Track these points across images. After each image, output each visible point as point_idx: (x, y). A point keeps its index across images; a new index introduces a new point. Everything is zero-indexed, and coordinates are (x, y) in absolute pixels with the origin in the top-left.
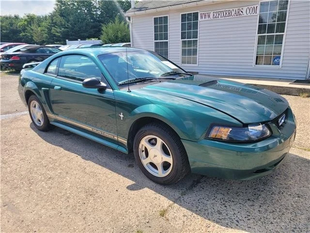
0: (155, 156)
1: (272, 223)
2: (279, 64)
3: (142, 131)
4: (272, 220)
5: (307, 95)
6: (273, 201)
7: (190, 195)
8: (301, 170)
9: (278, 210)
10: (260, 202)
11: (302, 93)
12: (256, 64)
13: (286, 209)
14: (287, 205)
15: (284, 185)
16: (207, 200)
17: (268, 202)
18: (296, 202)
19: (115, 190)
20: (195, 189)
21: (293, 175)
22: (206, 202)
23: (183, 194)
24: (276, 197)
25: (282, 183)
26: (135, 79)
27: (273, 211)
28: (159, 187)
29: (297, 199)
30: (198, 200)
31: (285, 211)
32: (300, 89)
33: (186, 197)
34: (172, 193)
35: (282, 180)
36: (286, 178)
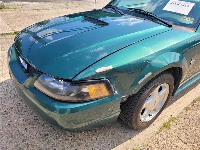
1: (6, 87)
4: (7, 88)
9: (9, 94)
13: (6, 98)
18: (4, 107)
24: (18, 100)
25: (26, 113)
27: (11, 92)
29: (6, 109)
31: (6, 97)
35: (29, 116)
36: (29, 121)
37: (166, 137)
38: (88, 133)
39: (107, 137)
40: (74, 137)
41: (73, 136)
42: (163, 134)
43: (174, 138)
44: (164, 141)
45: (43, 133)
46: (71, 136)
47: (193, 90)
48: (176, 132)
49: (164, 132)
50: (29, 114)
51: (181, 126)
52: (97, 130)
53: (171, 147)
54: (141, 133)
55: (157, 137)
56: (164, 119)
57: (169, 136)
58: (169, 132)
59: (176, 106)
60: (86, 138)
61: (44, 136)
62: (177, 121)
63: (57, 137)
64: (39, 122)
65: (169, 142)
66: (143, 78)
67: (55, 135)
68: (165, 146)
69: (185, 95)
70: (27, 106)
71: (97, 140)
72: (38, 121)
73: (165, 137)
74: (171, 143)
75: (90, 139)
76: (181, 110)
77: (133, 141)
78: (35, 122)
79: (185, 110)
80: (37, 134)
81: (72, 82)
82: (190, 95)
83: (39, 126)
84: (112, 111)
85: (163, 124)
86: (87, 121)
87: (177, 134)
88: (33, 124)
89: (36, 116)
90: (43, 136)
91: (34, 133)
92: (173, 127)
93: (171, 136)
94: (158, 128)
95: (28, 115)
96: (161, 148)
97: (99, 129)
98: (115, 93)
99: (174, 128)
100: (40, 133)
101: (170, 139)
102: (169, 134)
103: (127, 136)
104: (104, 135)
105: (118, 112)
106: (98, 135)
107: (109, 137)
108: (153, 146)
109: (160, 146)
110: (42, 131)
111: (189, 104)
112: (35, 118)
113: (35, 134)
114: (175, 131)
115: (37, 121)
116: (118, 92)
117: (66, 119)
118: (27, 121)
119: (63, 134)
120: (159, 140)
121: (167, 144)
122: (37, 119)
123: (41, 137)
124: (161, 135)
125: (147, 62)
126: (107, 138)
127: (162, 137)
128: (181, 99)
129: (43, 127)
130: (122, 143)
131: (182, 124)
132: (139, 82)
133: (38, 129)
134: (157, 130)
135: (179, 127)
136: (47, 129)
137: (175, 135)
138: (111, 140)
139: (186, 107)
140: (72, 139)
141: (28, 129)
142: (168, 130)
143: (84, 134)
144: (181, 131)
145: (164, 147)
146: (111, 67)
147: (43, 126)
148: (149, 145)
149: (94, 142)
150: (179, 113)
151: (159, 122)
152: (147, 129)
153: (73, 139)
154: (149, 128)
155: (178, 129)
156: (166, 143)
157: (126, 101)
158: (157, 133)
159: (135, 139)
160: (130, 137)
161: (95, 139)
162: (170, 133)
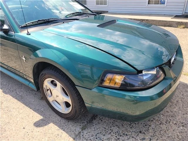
0: (57, 96)
2: (164, 4)
3: (43, 74)
5: (183, 26)
6: (162, 132)
7: (89, 129)
8: (183, 95)
10: (150, 134)
11: (180, 25)
12: (148, 4)
14: (174, 137)
15: (171, 113)
16: (104, 135)
17: (157, 134)
18: (181, 132)
19: (23, 127)
20: (94, 121)
21: (177, 102)
22: (102, 137)
23: (83, 129)
26: (37, 20)
28: (63, 121)
29: (181, 128)
30: (96, 135)
32: (179, 22)
33: (85, 132)
34: (73, 128)
36: (171, 104)
70: (162, 114)
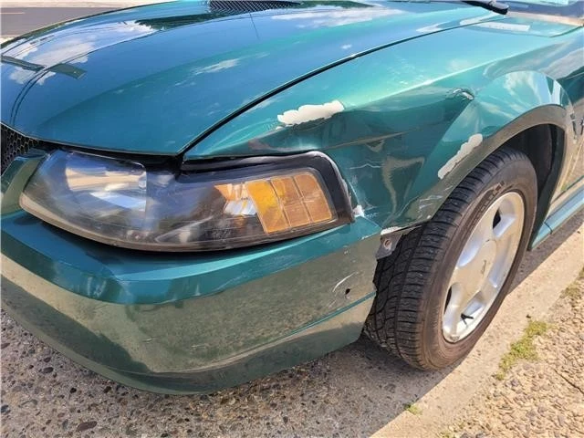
35: (17, 362)
36: (16, 378)
37: (532, 389)
38: (251, 401)
39: (323, 410)
40: (199, 420)
41: (192, 418)
42: (519, 378)
43: (561, 390)
44: (528, 404)
45: (75, 419)
46: (187, 420)
47: (571, 238)
48: (560, 368)
49: (521, 373)
50: (20, 354)
51: (570, 347)
52: (285, 386)
53: (556, 421)
54: (443, 383)
55: (499, 390)
56: (510, 331)
57: (541, 384)
58: (538, 369)
59: (535, 288)
60: (245, 421)
61: (78, 431)
62: (552, 334)
63: (132, 429)
64: (58, 379)
65: (547, 403)
66: (456, 154)
67: (122, 419)
68: (536, 418)
69: (552, 255)
70: (11, 327)
71: (289, 425)
72: (55, 376)
73: (528, 390)
74: (555, 406)
75: (262, 422)
76: (555, 299)
77: (421, 413)
78: (42, 379)
79: (568, 299)
80: (49, 422)
81: (183, 168)
82: (568, 252)
83: (60, 393)
84: (348, 291)
85: (509, 347)
86: (241, 343)
87: (565, 375)
88: (34, 387)
89: (47, 360)
90: (74, 429)
91: (39, 422)
92: (546, 355)
93: (548, 382)
94: (498, 360)
95: (14, 359)
96: (523, 427)
97: (289, 382)
98: (356, 216)
99: (550, 356)
100: (63, 419)
101: (545, 393)
102: (537, 378)
103: (397, 396)
104: (314, 402)
105: (367, 298)
106: (290, 404)
107: (330, 409)
108: (496, 424)
109: (518, 420)
110: (72, 410)
111: (574, 279)
112: (43, 366)
113: (43, 425)
114: (554, 367)
115: (49, 376)
116: (366, 213)
117: (164, 336)
118: (10, 378)
119: (154, 414)
120: (512, 400)
121: (541, 411)
122: (51, 370)
123: (66, 432)
124: (512, 383)
125: (465, 94)
126: (325, 412)
127: (517, 389)
128: (544, 265)
129: (75, 395)
130: (383, 424)
131: (571, 341)
132: (441, 174)
133: (54, 403)
134: (495, 369)
135: (564, 350)
136: (91, 401)
137: (559, 377)
138: (340, 418)
139: (567, 289)
140: (189, 431)
141: (13, 406)
142: (532, 365)
143: (238, 405)
144: (575, 362)
145: (534, 423)
146: (336, 106)
147: (73, 390)
148: (481, 423)
149: (279, 432)
150: (550, 309)
151: (496, 342)
152: (459, 368)
153: (194, 430)
154: (464, 363)
155: (562, 359)
156: (536, 410)
157: (393, 252)
158: (500, 380)
159: (426, 406)
160: (406, 401)
161: (280, 420)
162: (541, 372)
